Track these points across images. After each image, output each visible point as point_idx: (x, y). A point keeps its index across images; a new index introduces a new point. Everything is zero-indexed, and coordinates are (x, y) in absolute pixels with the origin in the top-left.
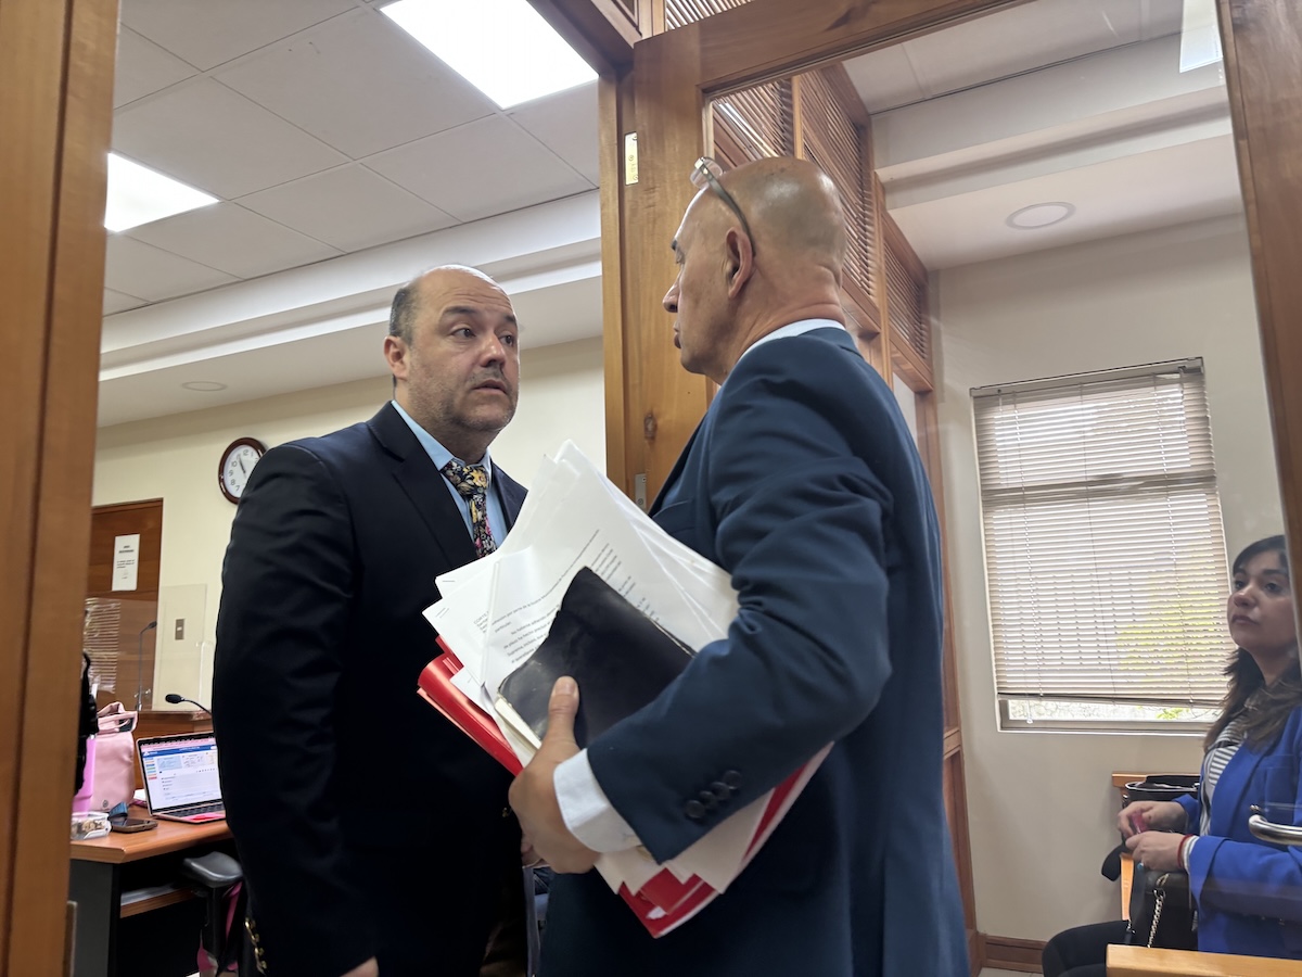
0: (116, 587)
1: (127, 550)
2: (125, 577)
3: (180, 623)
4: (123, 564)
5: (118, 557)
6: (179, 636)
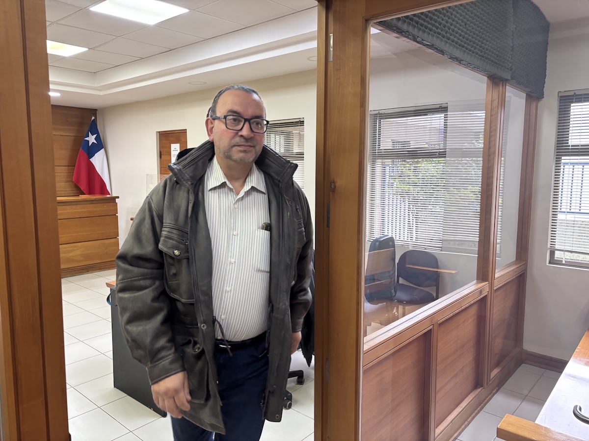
1: (175, 150)
5: (173, 152)
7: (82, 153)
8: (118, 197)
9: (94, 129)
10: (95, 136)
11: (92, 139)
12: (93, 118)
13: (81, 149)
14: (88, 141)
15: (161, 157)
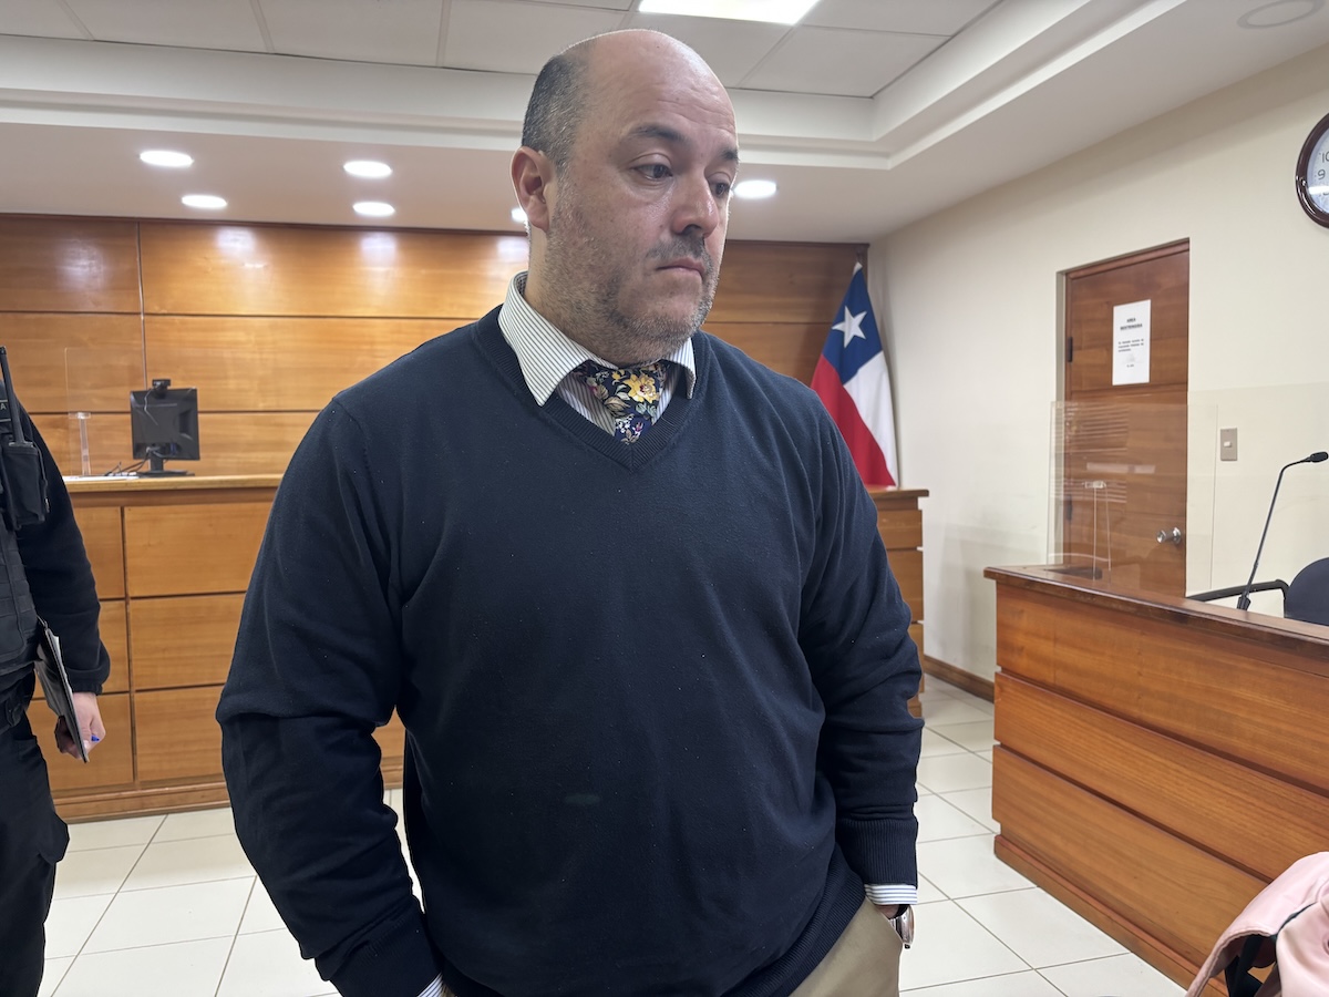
0: (1118, 379)
1: (1132, 324)
2: (1131, 364)
3: (1229, 435)
4: (1126, 347)
5: (1119, 337)
6: (1229, 454)
7: (825, 368)
8: (925, 493)
9: (858, 299)
10: (860, 317)
11: (851, 327)
12: (858, 266)
13: (822, 356)
14: (841, 334)
15: (1069, 358)
